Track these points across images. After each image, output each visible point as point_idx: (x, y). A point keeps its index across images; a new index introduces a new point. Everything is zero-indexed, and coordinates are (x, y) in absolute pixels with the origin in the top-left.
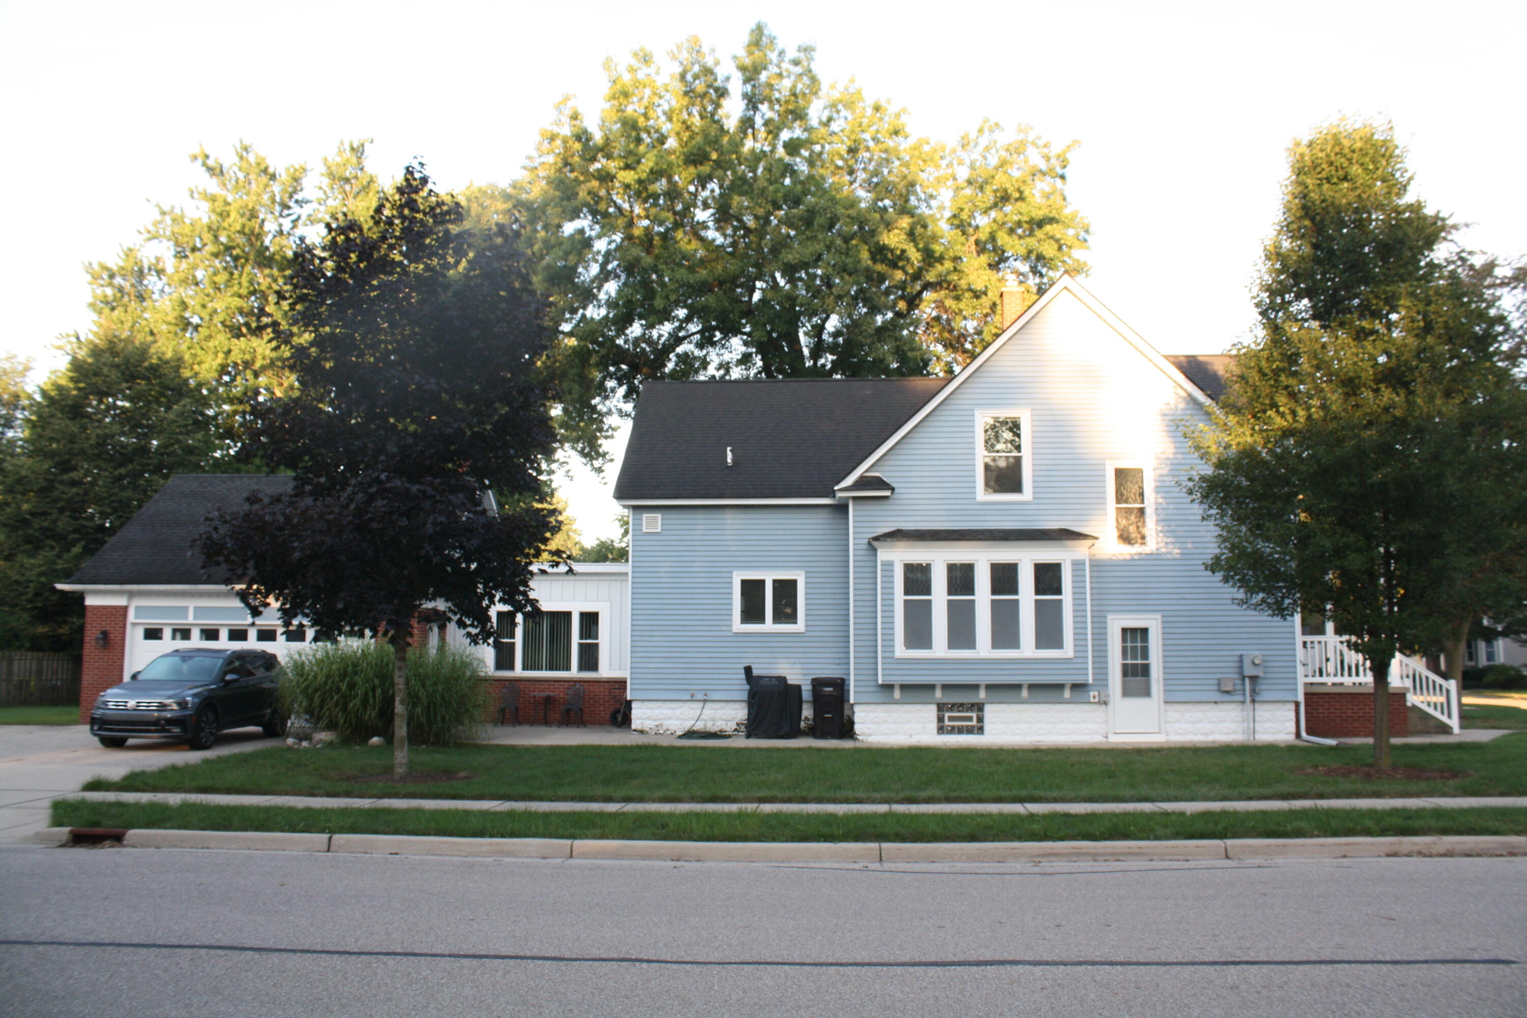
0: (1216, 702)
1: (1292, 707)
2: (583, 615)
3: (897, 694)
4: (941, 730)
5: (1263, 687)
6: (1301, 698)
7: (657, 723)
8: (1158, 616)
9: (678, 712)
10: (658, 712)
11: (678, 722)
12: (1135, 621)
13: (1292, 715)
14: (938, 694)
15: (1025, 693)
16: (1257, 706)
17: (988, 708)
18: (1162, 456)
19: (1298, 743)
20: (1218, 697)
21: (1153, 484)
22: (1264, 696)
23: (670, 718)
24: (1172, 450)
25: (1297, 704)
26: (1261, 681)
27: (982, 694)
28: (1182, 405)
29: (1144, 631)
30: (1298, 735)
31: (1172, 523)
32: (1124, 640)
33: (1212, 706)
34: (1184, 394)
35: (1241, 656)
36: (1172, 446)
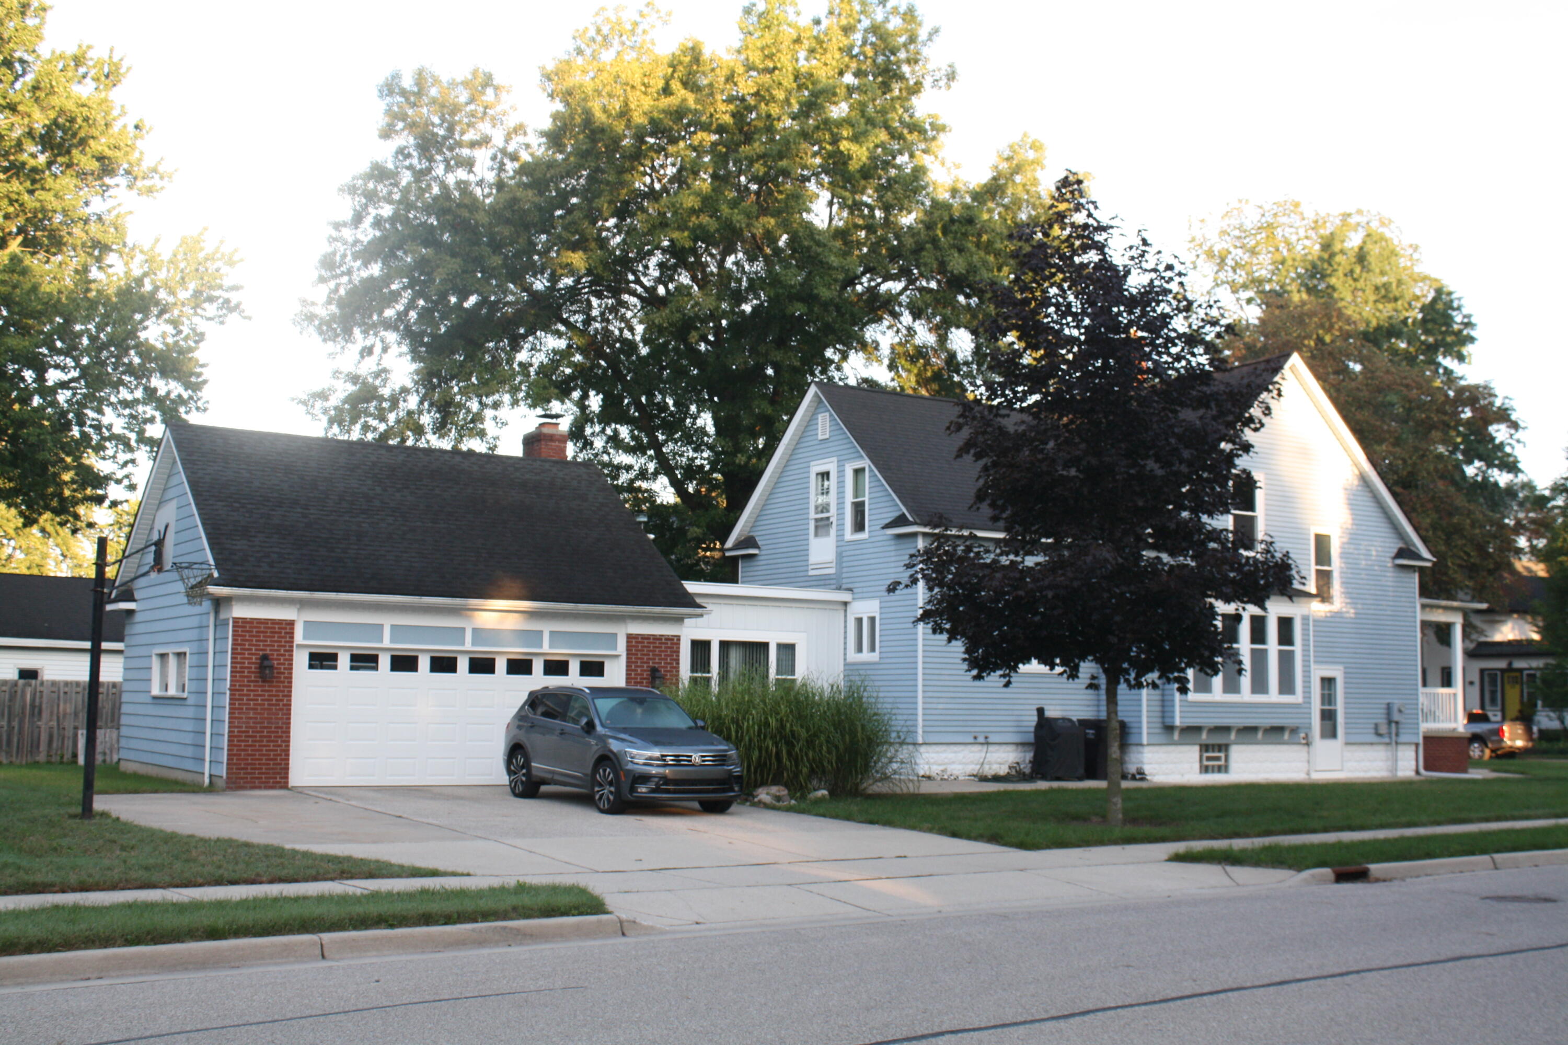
0: (1373, 744)
1: (1413, 748)
2: (780, 646)
3: (1176, 736)
4: (1205, 769)
5: (1401, 731)
6: (1421, 741)
7: (942, 768)
8: (1341, 667)
9: (960, 755)
10: (943, 755)
11: (960, 767)
12: (1328, 674)
13: (1413, 754)
14: (1204, 735)
15: (1260, 735)
16: (1398, 747)
17: (1233, 749)
19: (1418, 778)
20: (1375, 739)
21: (1339, 550)
22: (1402, 738)
23: (953, 763)
24: (1350, 521)
25: (1417, 745)
26: (1401, 726)
27: (1233, 736)
28: (1356, 482)
29: (1334, 681)
30: (1417, 772)
31: (1350, 586)
32: (1323, 688)
33: (1371, 747)
34: (1357, 472)
35: (1388, 704)
36: (1349, 517)
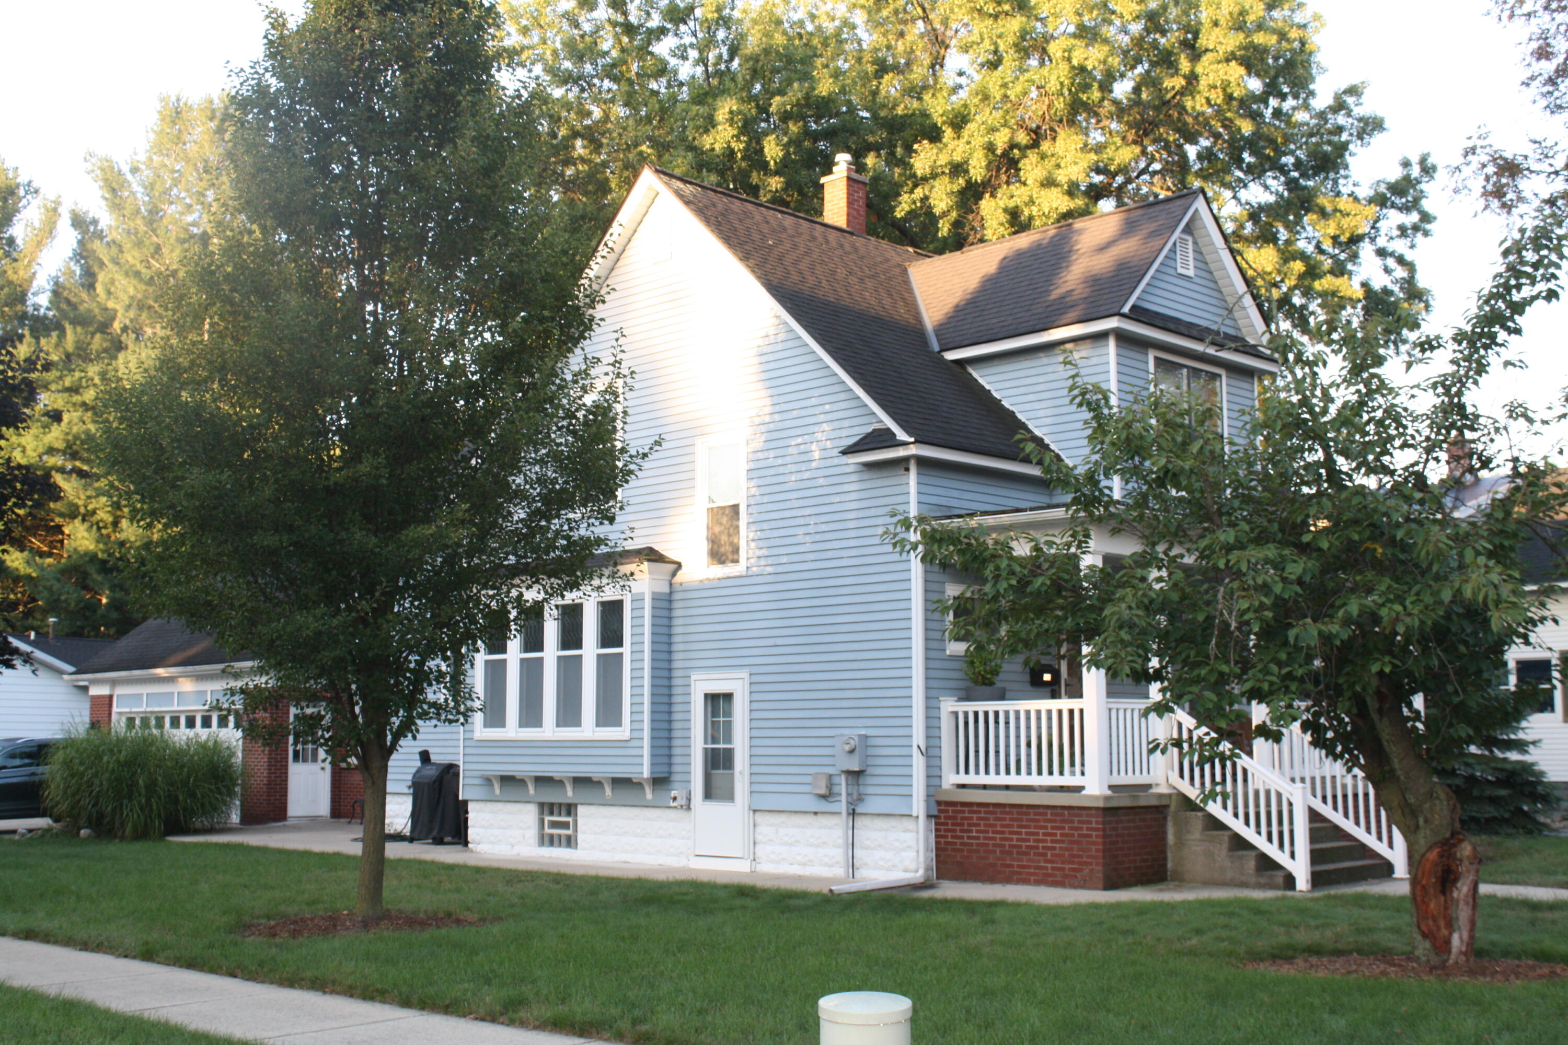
0: (816, 813)
3: (497, 788)
4: (538, 840)
5: (870, 790)
6: (920, 811)
8: (745, 674)
12: (719, 683)
14: (531, 789)
15: (608, 791)
16: (859, 822)
17: (581, 809)
18: (757, 421)
21: (746, 466)
22: (871, 805)
24: (767, 408)
26: (869, 780)
27: (579, 791)
29: (728, 697)
31: (765, 526)
32: (708, 712)
33: (811, 819)
36: (768, 401)
